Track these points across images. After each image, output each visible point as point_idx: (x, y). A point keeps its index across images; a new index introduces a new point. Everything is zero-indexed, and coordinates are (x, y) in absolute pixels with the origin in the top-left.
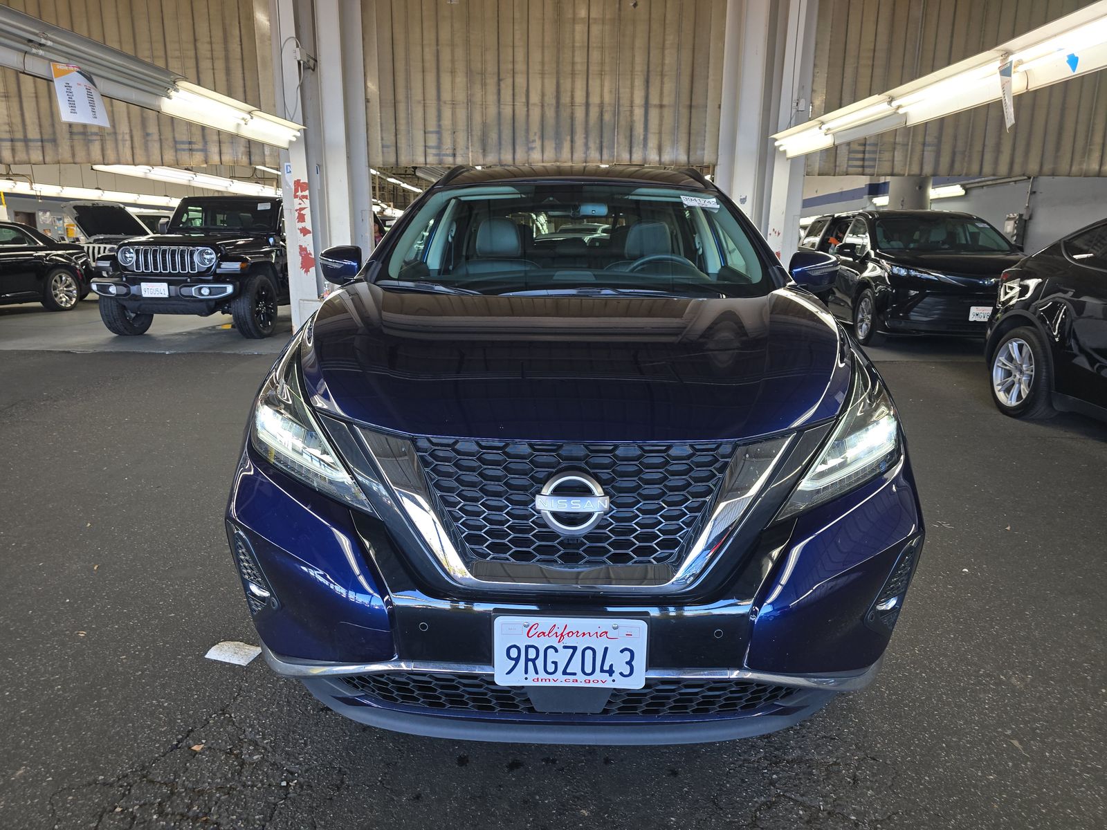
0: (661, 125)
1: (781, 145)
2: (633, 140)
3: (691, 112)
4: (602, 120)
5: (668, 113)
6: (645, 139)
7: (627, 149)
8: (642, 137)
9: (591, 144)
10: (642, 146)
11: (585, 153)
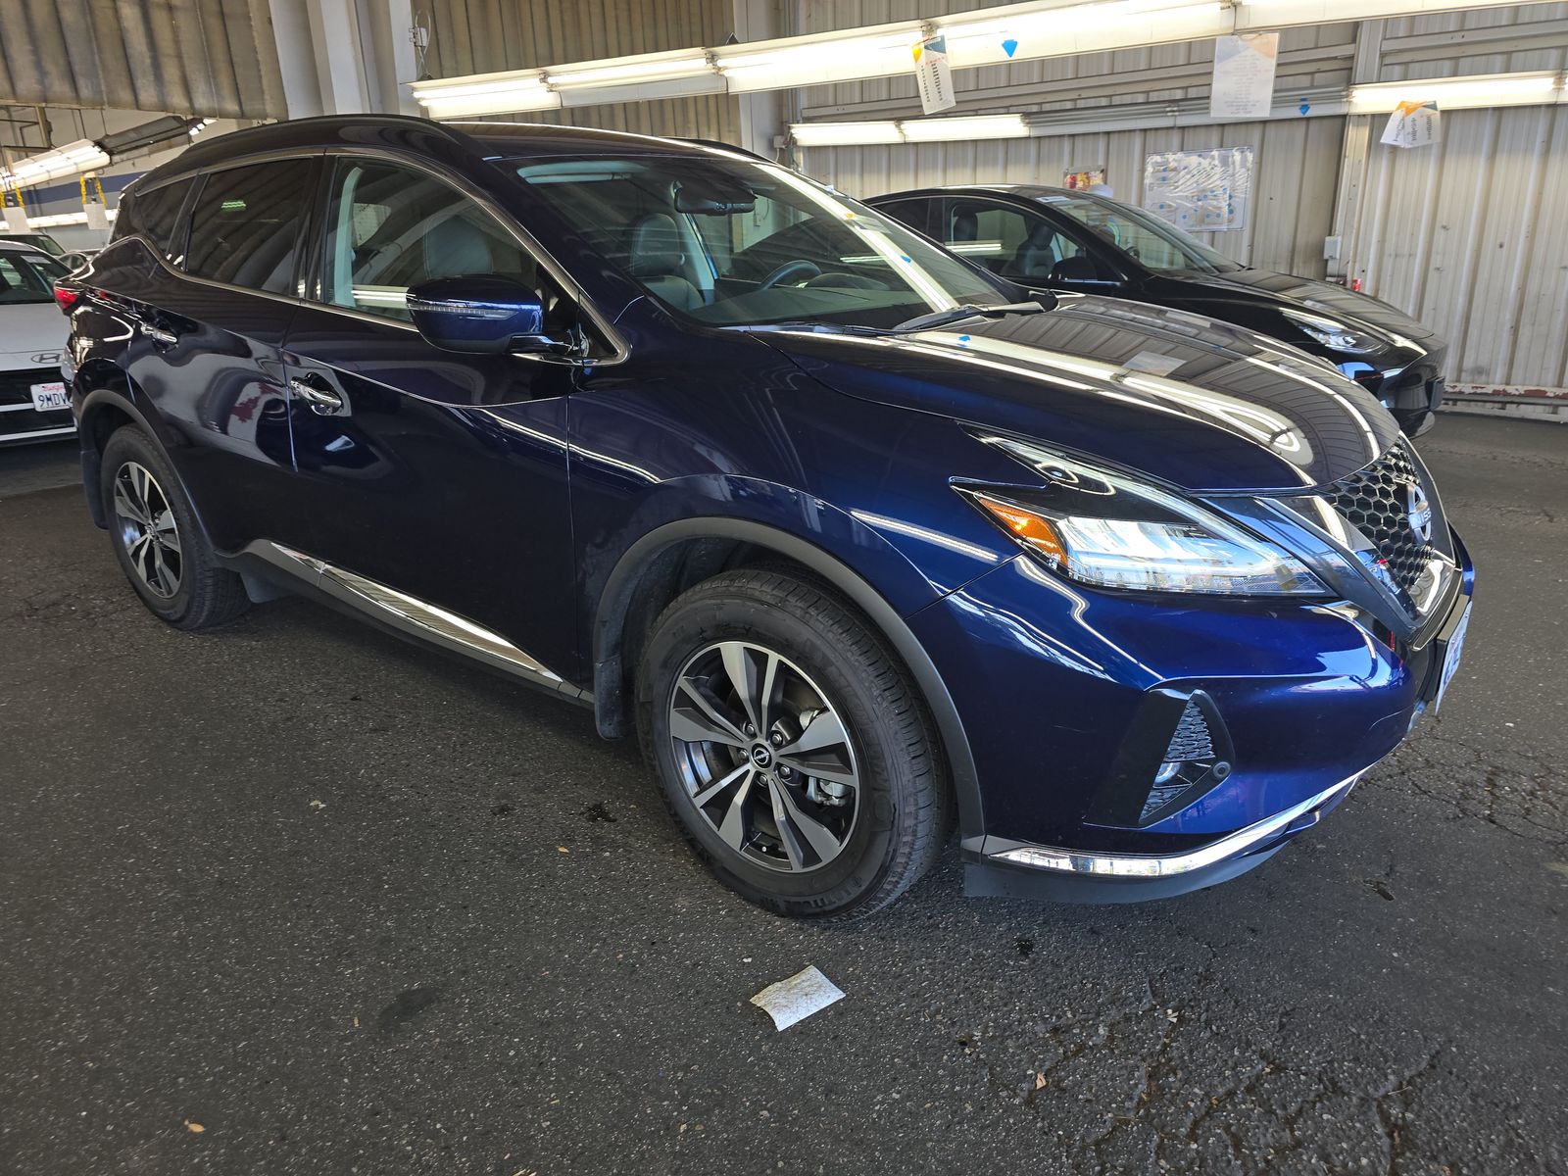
0: (177, 42)
1: (424, 99)
2: (132, 66)
3: (225, 25)
4: (59, 21)
5: (184, 21)
6: (156, 65)
7: (125, 80)
8: (148, 61)
9: (50, 67)
10: (151, 78)
11: (41, 82)
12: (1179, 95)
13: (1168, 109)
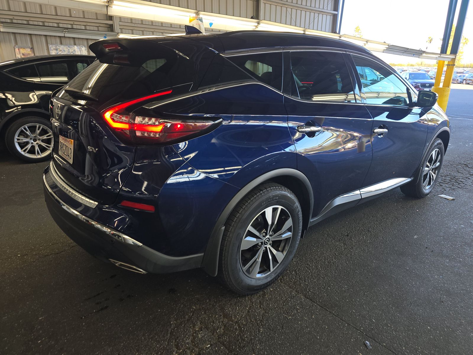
12: (70, 26)
13: (64, 30)
